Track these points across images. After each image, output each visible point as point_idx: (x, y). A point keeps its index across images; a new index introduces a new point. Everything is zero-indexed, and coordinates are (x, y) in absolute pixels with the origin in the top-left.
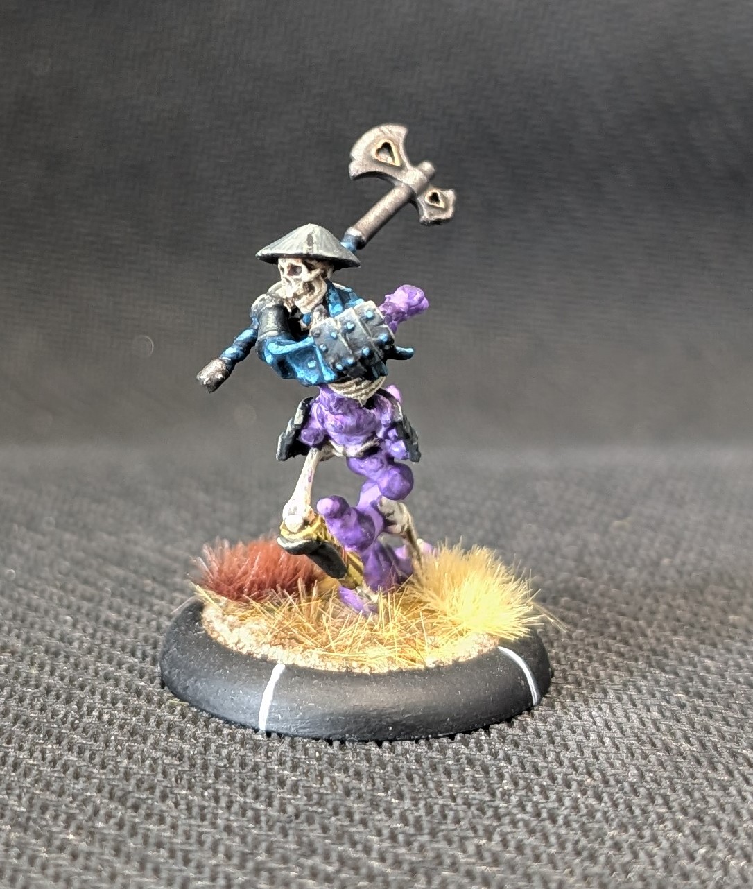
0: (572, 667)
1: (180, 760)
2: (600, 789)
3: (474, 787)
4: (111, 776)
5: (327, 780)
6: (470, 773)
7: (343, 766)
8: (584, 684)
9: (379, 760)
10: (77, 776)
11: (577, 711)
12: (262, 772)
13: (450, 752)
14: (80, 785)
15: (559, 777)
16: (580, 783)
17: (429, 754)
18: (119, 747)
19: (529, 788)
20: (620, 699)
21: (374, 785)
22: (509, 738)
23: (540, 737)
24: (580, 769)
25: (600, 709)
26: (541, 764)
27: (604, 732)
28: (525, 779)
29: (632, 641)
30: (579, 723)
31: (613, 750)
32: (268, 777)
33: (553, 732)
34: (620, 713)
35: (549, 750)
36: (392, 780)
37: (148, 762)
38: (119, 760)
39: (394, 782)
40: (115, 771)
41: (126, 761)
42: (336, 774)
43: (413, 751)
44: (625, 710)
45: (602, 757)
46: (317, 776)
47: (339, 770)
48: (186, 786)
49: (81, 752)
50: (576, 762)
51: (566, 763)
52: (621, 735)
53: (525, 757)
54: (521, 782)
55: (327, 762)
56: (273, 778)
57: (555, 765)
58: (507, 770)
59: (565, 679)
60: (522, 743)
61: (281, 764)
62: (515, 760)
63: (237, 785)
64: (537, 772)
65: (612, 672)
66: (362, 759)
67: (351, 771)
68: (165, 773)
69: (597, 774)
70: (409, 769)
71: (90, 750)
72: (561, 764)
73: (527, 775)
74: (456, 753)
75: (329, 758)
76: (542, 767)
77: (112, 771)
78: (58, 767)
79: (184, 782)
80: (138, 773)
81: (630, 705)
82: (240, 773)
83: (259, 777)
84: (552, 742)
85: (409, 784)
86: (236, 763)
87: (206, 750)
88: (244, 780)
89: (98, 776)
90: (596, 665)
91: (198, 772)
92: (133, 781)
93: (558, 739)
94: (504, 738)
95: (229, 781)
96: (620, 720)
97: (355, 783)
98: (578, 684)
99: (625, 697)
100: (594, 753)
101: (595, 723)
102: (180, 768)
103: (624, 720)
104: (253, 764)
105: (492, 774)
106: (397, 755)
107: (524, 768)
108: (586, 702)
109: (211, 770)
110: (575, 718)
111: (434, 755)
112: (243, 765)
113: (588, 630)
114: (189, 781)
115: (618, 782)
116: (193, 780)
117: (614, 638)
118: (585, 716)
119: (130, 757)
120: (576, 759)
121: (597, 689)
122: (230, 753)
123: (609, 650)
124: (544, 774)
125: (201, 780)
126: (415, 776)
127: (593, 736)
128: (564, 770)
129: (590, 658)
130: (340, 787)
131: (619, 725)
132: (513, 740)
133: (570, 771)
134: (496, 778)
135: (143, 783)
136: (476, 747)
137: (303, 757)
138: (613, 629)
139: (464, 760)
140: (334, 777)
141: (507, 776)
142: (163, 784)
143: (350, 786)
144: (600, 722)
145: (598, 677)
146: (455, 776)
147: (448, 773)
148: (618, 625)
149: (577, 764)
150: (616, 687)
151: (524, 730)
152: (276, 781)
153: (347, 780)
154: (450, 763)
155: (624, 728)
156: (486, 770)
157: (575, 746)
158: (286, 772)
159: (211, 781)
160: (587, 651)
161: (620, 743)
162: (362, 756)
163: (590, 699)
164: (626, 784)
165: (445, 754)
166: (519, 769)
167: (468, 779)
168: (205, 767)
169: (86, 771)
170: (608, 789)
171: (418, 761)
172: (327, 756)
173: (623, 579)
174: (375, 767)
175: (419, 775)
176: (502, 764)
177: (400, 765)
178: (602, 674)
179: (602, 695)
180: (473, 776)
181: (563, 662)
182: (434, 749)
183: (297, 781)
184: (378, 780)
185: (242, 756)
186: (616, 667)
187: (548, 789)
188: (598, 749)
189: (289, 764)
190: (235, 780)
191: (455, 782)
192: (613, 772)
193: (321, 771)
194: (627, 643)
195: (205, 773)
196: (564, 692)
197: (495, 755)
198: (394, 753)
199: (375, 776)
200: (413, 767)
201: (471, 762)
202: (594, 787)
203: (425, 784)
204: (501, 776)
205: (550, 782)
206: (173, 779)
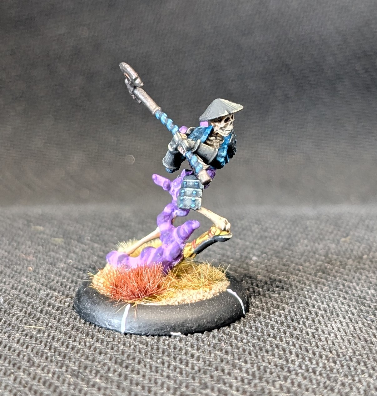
0: (323, 304)
1: (147, 346)
2: (335, 359)
3: (279, 358)
4: (116, 353)
5: (213, 355)
6: (277, 352)
7: (220, 348)
8: (328, 311)
9: (236, 346)
10: (100, 353)
11: (325, 324)
12: (184, 351)
13: (268, 342)
14: (102, 357)
15: (317, 353)
16: (327, 356)
17: (259, 343)
18: (119, 340)
19: (303, 358)
20: (344, 318)
21: (234, 357)
22: (295, 336)
23: (308, 335)
24: (327, 350)
25: (336, 322)
26: (309, 347)
27: (338, 333)
28: (302, 354)
29: (350, 292)
30: (326, 329)
31: (342, 341)
32: (186, 354)
33: (314, 333)
34: (344, 324)
35: (313, 341)
36: (242, 355)
37: (132, 347)
38: (119, 346)
39: (243, 356)
40: (118, 351)
41: (122, 346)
42: (217, 352)
43: (251, 342)
44: (347, 323)
45: (336, 344)
46: (208, 353)
47: (218, 350)
48: (149, 357)
49: (102, 342)
50: (325, 347)
51: (320, 347)
52: (345, 335)
53: (302, 344)
54: (300, 356)
55: (213, 347)
56: (188, 354)
57: (315, 348)
58: (294, 350)
59: (320, 309)
60: (300, 338)
61: (192, 348)
62: (297, 346)
63: (172, 357)
64: (307, 351)
65: (341, 306)
66: (228, 345)
67: (224, 351)
68: (140, 352)
69: (334, 352)
70: (250, 350)
71: (106, 341)
72: (318, 347)
73: (302, 352)
74: (271, 343)
75: (214, 345)
76: (310, 349)
77: (116, 351)
78: (92, 349)
79: (148, 356)
80: (128, 352)
81: (349, 321)
82: (174, 352)
83: (182, 353)
84: (314, 337)
85: (250, 356)
86: (172, 347)
87: (158, 341)
88: (175, 355)
89: (110, 353)
90: (334, 303)
91: (155, 351)
92: (126, 355)
93: (316, 336)
94: (292, 336)
95: (169, 355)
96: (345, 328)
97: (225, 356)
98: (326, 311)
99: (347, 317)
100: (333, 342)
101: (333, 329)
102: (147, 350)
103: (346, 327)
104: (179, 348)
105: (287, 352)
106: (245, 344)
107: (301, 349)
108: (329, 319)
109: (161, 350)
110: (324, 327)
111: (261, 343)
112: (175, 348)
113: (330, 287)
114: (151, 356)
115: (344, 356)
116: (153, 355)
117: (342, 291)
118: (329, 326)
119: (124, 345)
120: (325, 345)
121: (334, 314)
122: (169, 343)
123: (340, 296)
124: (311, 352)
125: (156, 355)
126: (252, 353)
127: (332, 335)
128: (319, 350)
129: (331, 300)
130: (219, 358)
131: (344, 330)
132: (296, 336)
133: (322, 350)
134: (289, 354)
135: (130, 356)
136: (280, 340)
137: (202, 344)
138: (341, 287)
139: (274, 346)
140: (216, 354)
141: (294, 353)
142: (139, 357)
143: (223, 357)
144: (335, 328)
145: (334, 308)
146: (270, 353)
147: (267, 351)
148: (344, 285)
149: (325, 348)
150: (343, 313)
151: (302, 332)
152: (190, 355)
153: (222, 355)
154: (268, 347)
155: (346, 331)
156: (284, 350)
157: (324, 339)
158: (194, 351)
159: (160, 355)
160: (329, 297)
161: (345, 338)
162: (229, 344)
163: (331, 318)
164: (347, 357)
165: (266, 343)
166: (299, 350)
167: (276, 355)
168: (158, 349)
169: (104, 351)
170: (339, 359)
171: (254, 346)
172: (213, 344)
173: (346, 264)
174: (234, 349)
175: (254, 353)
176: (292, 347)
177: (246, 348)
178: (336, 307)
179: (336, 316)
180: (278, 353)
181: (319, 301)
182: (261, 341)
183: (199, 355)
184: (236, 355)
185: (174, 344)
186: (343, 304)
187: (312, 359)
188: (335, 341)
189: (196, 348)
190: (171, 355)
191: (270, 356)
192: (341, 351)
193: (210, 351)
194: (347, 293)
195: (158, 352)
196: (319, 315)
197: (288, 343)
198: (243, 342)
199: (235, 353)
200: (252, 349)
201: (277, 347)
202: (333, 358)
203: (257, 356)
204: (291, 353)
205: (313, 356)
206: (144, 355)
